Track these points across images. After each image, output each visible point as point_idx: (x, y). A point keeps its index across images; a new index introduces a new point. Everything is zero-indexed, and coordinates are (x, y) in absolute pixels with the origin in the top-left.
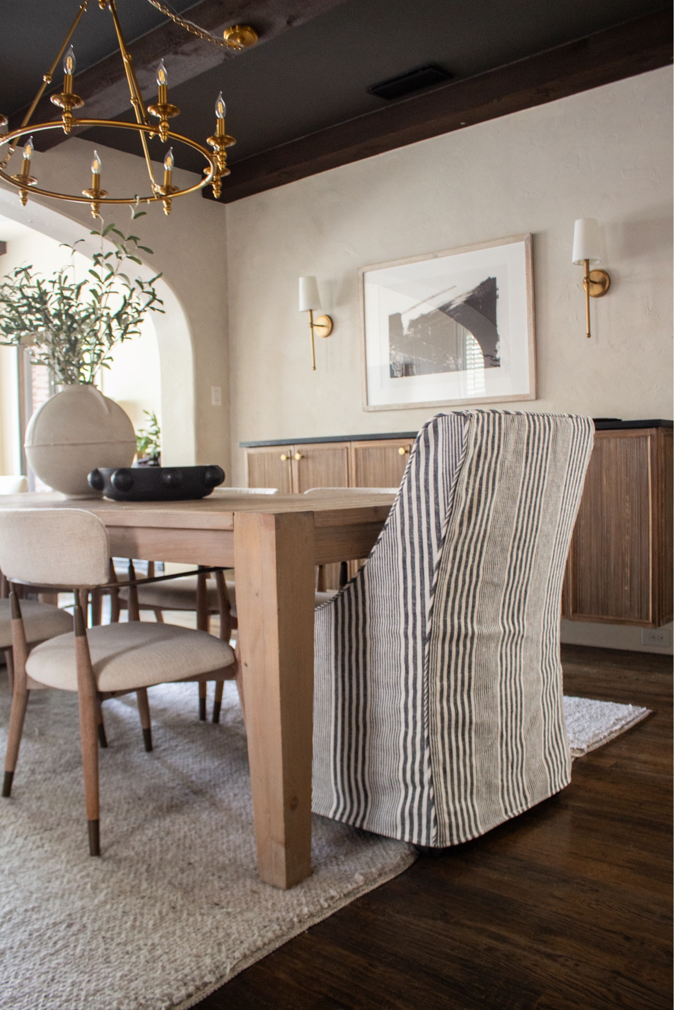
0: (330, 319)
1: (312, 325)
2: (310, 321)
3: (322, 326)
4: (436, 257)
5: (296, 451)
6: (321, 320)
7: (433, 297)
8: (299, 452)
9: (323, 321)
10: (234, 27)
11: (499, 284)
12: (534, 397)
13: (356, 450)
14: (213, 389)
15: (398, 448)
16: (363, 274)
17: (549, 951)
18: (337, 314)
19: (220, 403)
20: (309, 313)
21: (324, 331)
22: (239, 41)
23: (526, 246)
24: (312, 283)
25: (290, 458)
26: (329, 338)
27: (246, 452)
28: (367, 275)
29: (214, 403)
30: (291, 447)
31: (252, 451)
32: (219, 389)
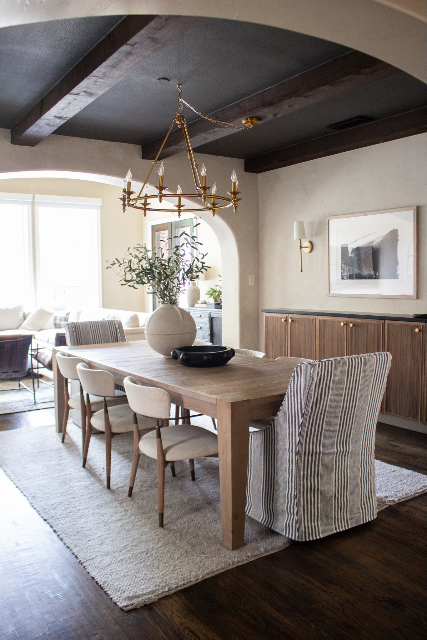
0: (311, 243)
1: (301, 247)
2: (300, 245)
3: (307, 247)
4: (366, 215)
5: (289, 318)
6: (306, 244)
7: (365, 237)
8: (291, 318)
9: (307, 244)
10: (247, 119)
11: (399, 233)
12: (415, 298)
13: (320, 320)
14: (250, 276)
15: (340, 322)
16: (329, 221)
17: (326, 589)
18: (315, 241)
19: (253, 284)
20: (299, 241)
21: (308, 250)
22: (250, 124)
23: (414, 213)
24: (301, 224)
25: (286, 320)
26: (310, 254)
27: (265, 314)
28: (330, 221)
29: (250, 284)
30: (287, 315)
31: (268, 315)
32: (253, 276)
